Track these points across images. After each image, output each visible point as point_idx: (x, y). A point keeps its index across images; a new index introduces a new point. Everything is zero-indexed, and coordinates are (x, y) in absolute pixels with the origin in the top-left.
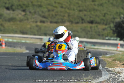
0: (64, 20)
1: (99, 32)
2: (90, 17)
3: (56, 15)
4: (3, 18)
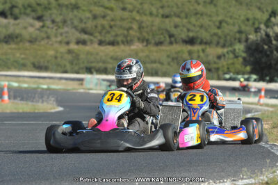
0: (129, 38)
1: (209, 63)
2: (188, 30)
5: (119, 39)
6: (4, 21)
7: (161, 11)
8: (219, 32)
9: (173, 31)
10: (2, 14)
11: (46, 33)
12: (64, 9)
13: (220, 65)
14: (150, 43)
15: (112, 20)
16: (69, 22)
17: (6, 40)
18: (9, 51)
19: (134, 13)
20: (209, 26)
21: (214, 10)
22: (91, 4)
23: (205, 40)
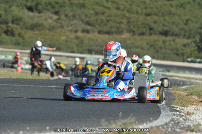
0: (120, 30)
1: (177, 50)
2: (164, 25)
4: (22, 24)
5: (113, 30)
6: (31, 14)
7: (144, 11)
8: (186, 27)
9: (153, 25)
10: (30, 9)
11: (61, 23)
12: (75, 7)
13: (185, 52)
14: (135, 34)
15: (109, 16)
16: (78, 17)
17: (31, 28)
18: (34, 36)
20: (179, 23)
21: (183, 11)
22: (94, 4)
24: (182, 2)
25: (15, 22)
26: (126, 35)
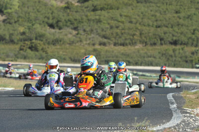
0: (134, 41)
1: (186, 57)
2: (173, 36)
3: (122, 34)
4: (44, 40)
5: (128, 42)
6: (53, 30)
7: (155, 24)
8: (193, 36)
9: (163, 36)
10: (52, 26)
11: (80, 38)
12: (92, 22)
13: (194, 59)
14: (148, 44)
15: (123, 29)
16: (95, 31)
17: (53, 43)
18: (56, 50)
19: (138, 25)
20: (187, 33)
21: (190, 22)
22: (109, 19)
23: (184, 42)
24: (189, 13)
25: (39, 38)
26: (139, 46)
